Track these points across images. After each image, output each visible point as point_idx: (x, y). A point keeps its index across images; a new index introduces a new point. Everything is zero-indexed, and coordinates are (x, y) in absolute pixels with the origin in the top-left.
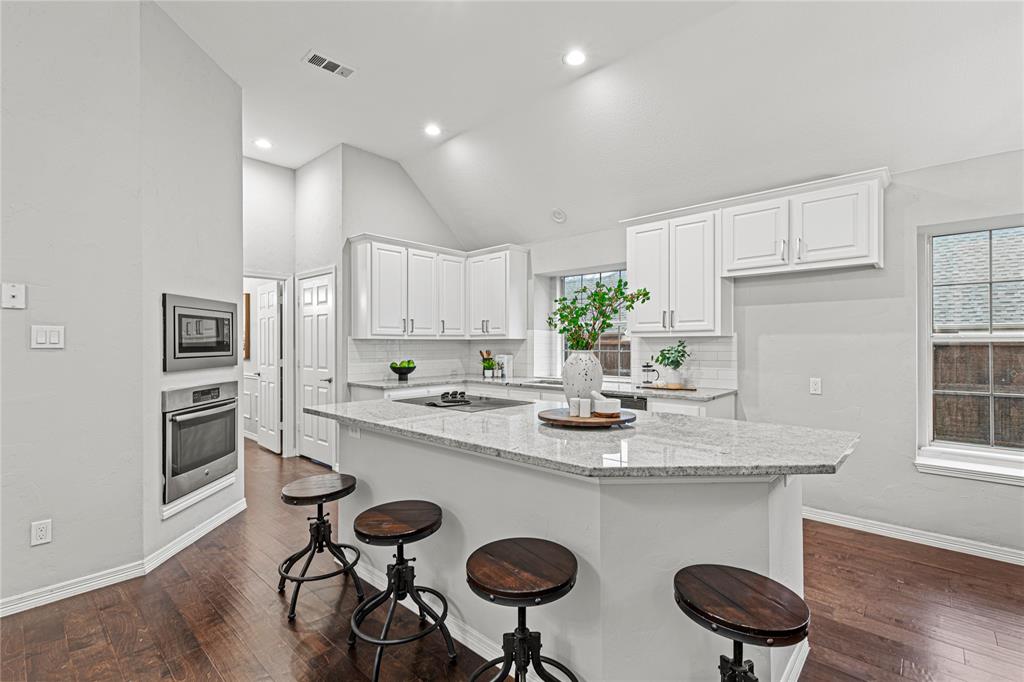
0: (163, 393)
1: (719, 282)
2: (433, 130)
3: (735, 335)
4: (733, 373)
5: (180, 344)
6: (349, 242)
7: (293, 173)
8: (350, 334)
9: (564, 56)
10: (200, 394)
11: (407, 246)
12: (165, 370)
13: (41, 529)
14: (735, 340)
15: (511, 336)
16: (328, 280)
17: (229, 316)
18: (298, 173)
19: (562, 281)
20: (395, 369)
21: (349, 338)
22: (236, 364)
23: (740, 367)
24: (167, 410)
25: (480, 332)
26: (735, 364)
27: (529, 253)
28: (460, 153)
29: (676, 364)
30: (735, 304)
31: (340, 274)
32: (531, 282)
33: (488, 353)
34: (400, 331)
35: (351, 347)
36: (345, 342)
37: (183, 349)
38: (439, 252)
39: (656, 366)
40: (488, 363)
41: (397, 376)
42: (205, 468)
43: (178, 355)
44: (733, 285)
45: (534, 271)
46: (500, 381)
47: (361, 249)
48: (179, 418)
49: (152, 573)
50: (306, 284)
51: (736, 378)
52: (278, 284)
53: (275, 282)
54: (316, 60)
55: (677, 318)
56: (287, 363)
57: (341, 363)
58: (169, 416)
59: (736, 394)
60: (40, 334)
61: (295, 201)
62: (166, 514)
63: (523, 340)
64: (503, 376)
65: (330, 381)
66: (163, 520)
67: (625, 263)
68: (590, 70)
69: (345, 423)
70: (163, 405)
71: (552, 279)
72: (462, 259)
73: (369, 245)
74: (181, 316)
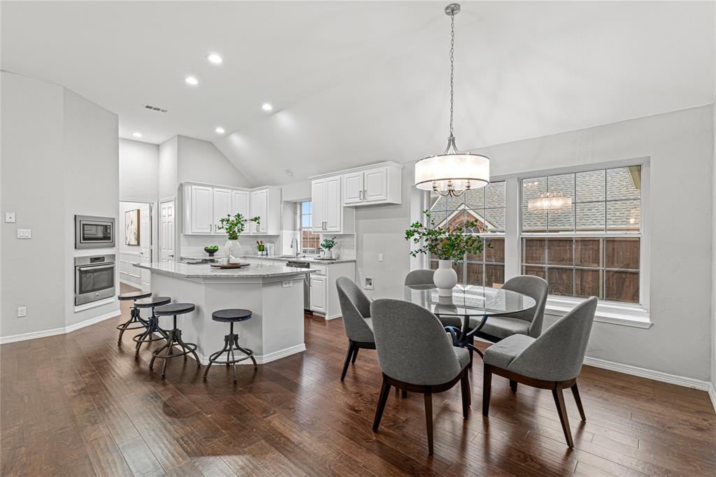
0: (75, 258)
1: (342, 208)
2: (220, 130)
3: (355, 234)
4: (354, 252)
5: (83, 237)
6: (181, 185)
7: (158, 147)
8: (182, 232)
9: (261, 106)
10: (94, 259)
11: (213, 187)
12: (76, 248)
13: (22, 310)
14: (355, 236)
15: (270, 233)
16: (171, 204)
17: (110, 224)
18: (160, 147)
19: (301, 205)
20: (207, 250)
21: (182, 235)
22: (114, 246)
23: (357, 250)
24: (77, 265)
25: (255, 231)
26: (355, 247)
27: (281, 190)
28: (237, 140)
29: (329, 247)
30: (356, 219)
31: (177, 201)
32: (282, 205)
33: (261, 242)
34: (209, 231)
35: (183, 239)
36: (179, 237)
37: (84, 239)
38: (232, 189)
39: (324, 249)
40: (261, 248)
41: (208, 254)
42: (97, 293)
43: (82, 241)
44: (354, 210)
45: (283, 200)
46: (265, 257)
47: (187, 189)
48: (82, 269)
49: (70, 333)
50: (164, 205)
51: (355, 254)
52: (150, 206)
53: (148, 205)
54: (147, 107)
55: (328, 225)
56: (154, 247)
57: (178, 246)
58: (77, 268)
59: (355, 261)
60: (22, 233)
61: (159, 162)
62: (76, 310)
63: (278, 236)
64: (267, 254)
65: (173, 256)
66: (75, 312)
67: (311, 198)
68: (275, 112)
69: (153, 271)
70: (75, 263)
71: (295, 203)
72: (248, 193)
73: (190, 188)
74: (83, 225)
